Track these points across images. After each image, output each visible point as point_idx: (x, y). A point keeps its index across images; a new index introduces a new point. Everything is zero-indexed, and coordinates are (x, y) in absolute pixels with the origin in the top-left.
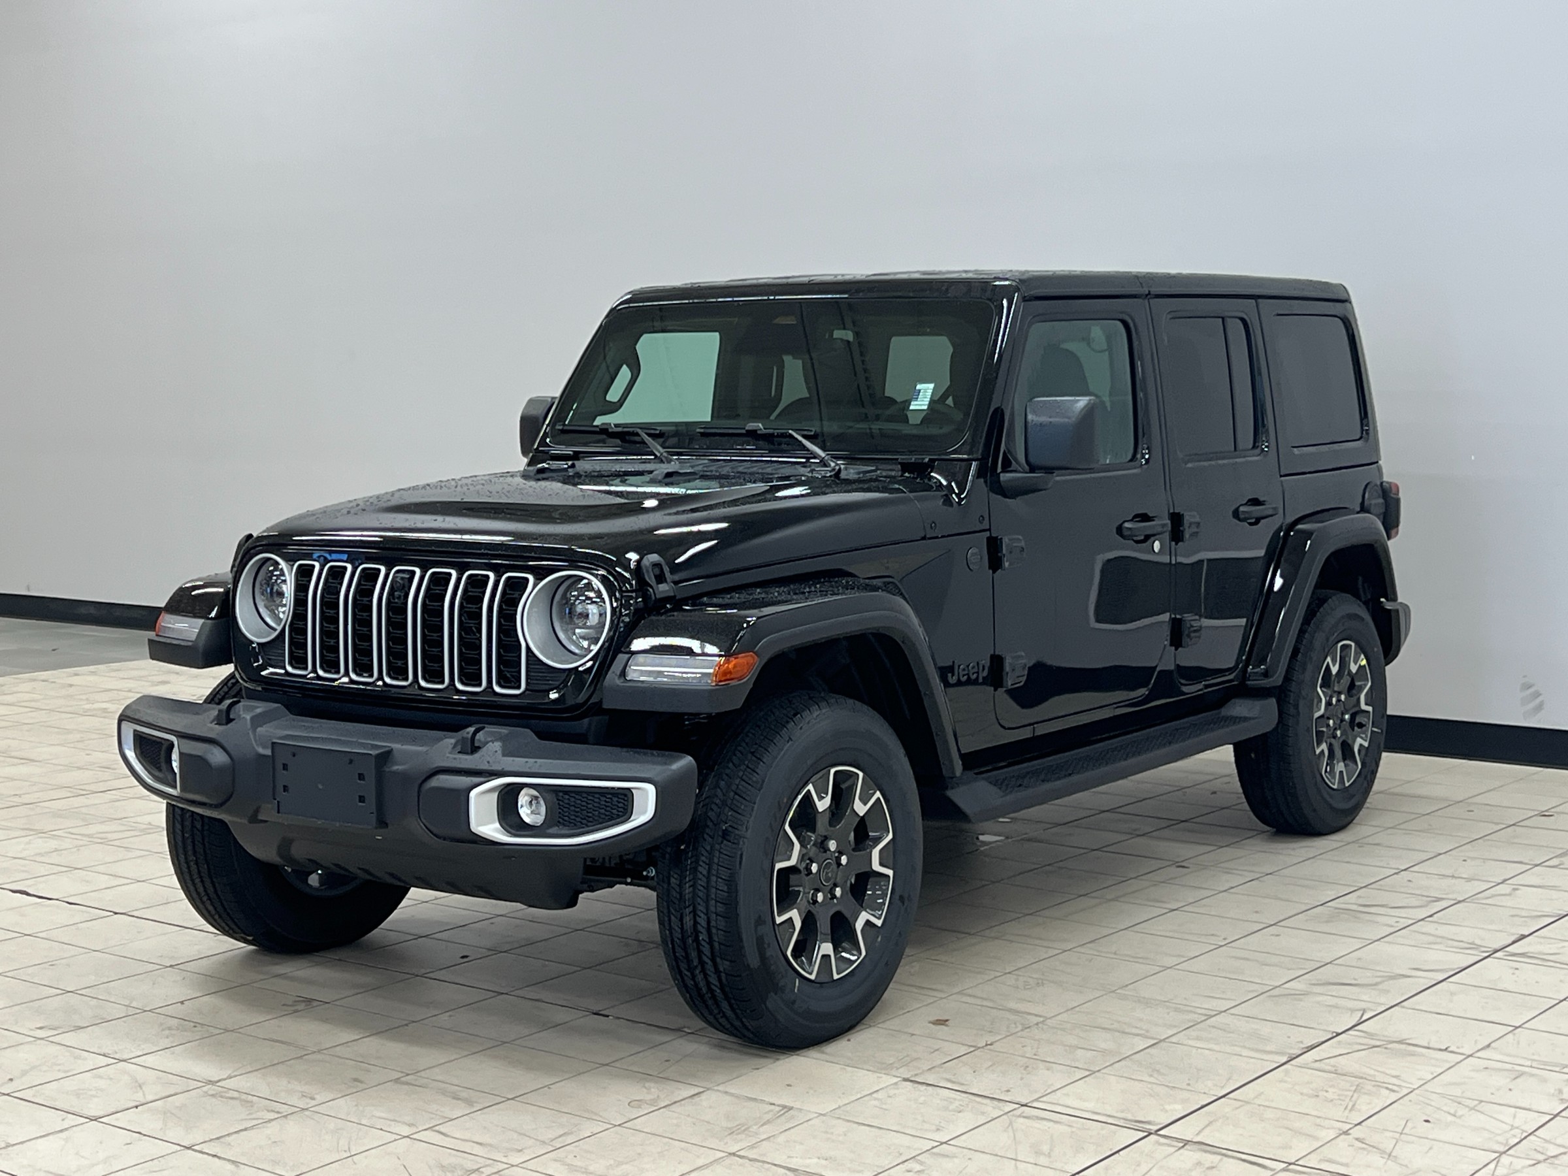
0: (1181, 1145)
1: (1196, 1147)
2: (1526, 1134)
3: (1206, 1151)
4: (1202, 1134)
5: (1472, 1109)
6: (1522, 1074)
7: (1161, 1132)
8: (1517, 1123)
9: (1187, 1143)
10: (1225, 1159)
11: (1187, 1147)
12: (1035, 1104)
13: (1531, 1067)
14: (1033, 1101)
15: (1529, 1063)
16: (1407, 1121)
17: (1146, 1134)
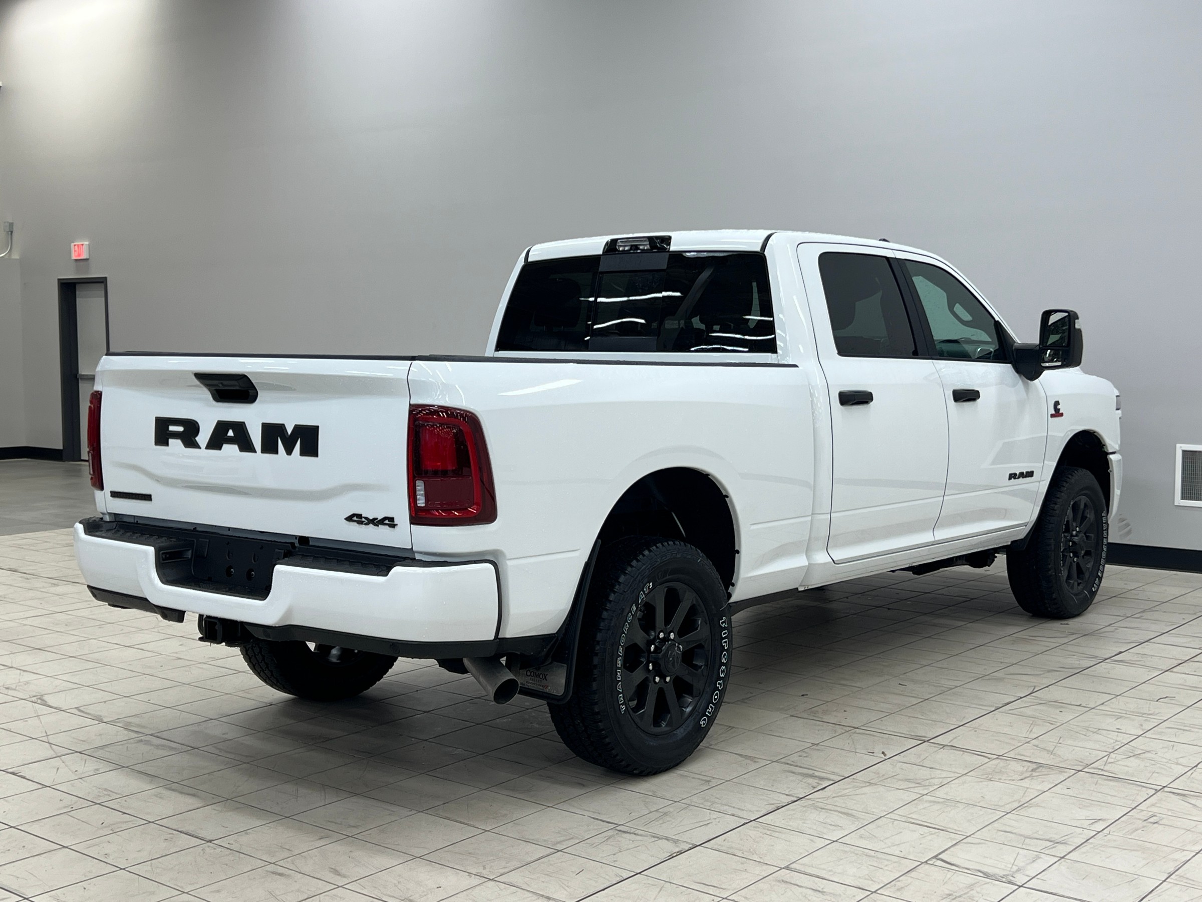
0: (941, 747)
1: (949, 748)
2: (1123, 744)
3: (955, 750)
4: (952, 742)
5: (1094, 732)
6: (1121, 717)
7: (931, 741)
8: (1119, 739)
9: (944, 746)
10: (966, 753)
11: (944, 748)
12: (862, 728)
13: (1126, 714)
14: (861, 726)
15: (1125, 712)
16: (1060, 738)
17: (922, 742)
